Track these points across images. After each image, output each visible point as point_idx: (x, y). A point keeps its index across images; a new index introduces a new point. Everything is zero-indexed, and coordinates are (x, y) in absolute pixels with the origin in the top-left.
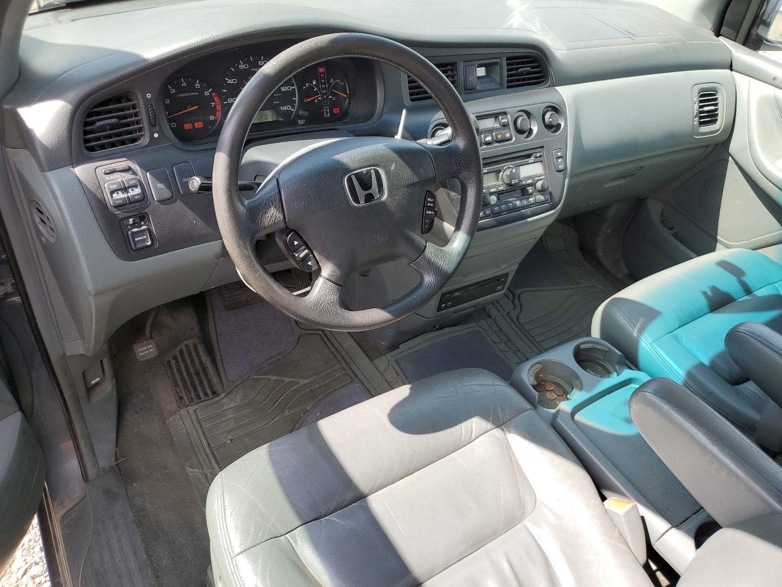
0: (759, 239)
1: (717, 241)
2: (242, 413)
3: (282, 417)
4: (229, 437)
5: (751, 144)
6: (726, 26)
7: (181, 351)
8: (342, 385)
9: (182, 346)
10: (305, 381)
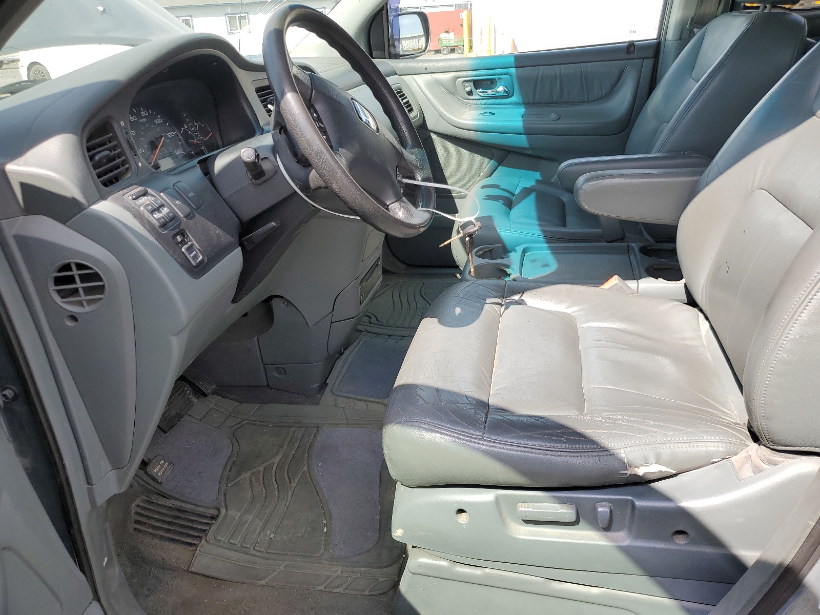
0: (485, 172)
1: (454, 199)
2: (256, 509)
3: (293, 489)
4: (269, 532)
5: (441, 115)
6: (374, 50)
7: (138, 513)
8: (312, 436)
9: (134, 509)
10: (278, 458)
